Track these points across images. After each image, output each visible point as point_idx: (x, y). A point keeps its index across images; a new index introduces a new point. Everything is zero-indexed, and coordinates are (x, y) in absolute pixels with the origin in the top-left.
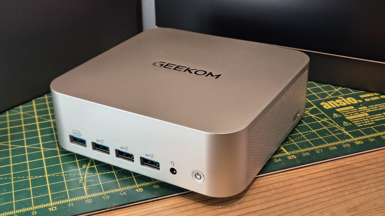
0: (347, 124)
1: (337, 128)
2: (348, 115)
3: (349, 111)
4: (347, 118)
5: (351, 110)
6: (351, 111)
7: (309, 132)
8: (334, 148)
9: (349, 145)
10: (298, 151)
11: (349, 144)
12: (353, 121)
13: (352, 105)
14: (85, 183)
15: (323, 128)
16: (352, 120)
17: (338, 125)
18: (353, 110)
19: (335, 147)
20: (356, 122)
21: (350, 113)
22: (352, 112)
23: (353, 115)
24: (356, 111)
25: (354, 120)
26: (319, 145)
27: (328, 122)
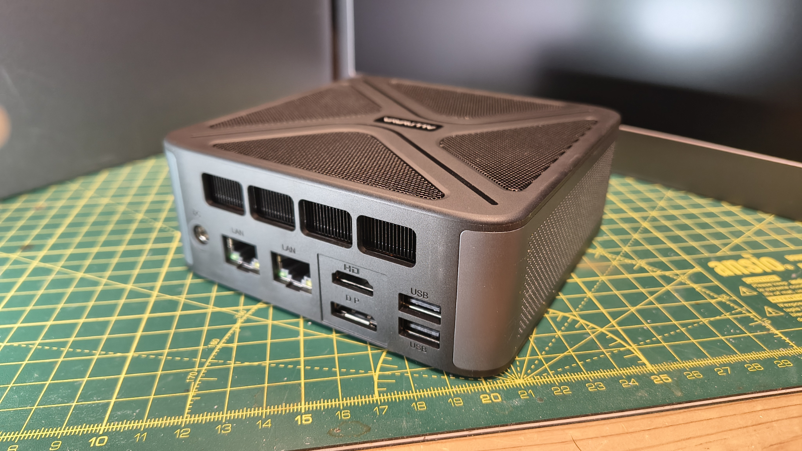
0: (774, 314)
1: (753, 321)
2: (772, 294)
3: (769, 285)
4: (770, 299)
5: (775, 284)
6: (774, 286)
7: (695, 323)
8: (756, 367)
9: (789, 363)
10: (674, 366)
11: (790, 361)
12: (786, 307)
13: (774, 273)
14: (197, 382)
15: (723, 317)
16: (782, 305)
17: (754, 314)
18: (778, 284)
19: (759, 366)
20: (794, 310)
21: (774, 289)
22: (778, 288)
23: (782, 294)
24: (786, 288)
25: (786, 305)
26: (720, 354)
27: (732, 305)
